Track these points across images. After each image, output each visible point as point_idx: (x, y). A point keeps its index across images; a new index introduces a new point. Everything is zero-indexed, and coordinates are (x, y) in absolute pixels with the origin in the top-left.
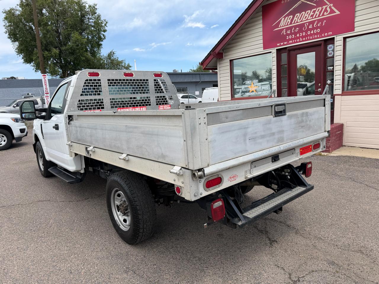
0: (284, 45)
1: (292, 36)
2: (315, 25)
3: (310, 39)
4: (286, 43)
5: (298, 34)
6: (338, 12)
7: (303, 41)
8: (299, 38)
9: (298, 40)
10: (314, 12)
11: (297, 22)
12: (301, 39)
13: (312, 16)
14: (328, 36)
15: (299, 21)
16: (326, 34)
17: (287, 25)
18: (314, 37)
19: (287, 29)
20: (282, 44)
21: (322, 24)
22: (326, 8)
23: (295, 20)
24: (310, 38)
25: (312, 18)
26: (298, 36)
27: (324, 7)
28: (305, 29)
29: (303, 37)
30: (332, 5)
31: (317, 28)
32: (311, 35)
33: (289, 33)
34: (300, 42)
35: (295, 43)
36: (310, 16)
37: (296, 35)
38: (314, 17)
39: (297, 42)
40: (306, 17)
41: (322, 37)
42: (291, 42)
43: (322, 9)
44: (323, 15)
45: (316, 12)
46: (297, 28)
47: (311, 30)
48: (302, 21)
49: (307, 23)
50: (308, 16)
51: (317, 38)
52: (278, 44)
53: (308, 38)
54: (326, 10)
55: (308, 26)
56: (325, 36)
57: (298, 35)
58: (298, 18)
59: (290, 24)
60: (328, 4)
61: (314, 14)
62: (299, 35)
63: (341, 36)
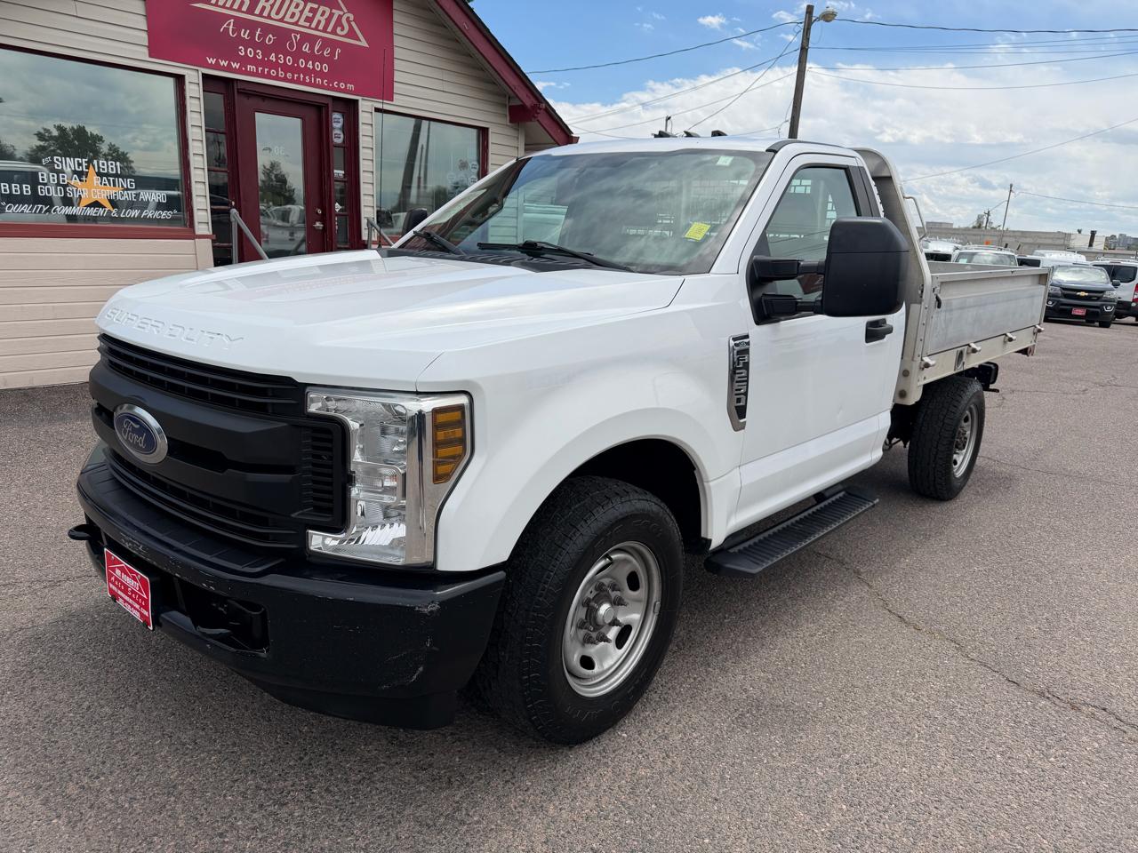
0: (229, 69)
1: (256, 54)
2: (316, 49)
3: (304, 83)
4: (235, 65)
5: (273, 54)
6: (364, 43)
7: (285, 79)
8: (275, 65)
9: (273, 73)
10: (313, 11)
11: (269, 17)
12: (281, 73)
13: (309, 20)
14: (345, 91)
15: (273, 15)
16: (342, 85)
17: (239, 10)
18: (315, 80)
19: (240, 23)
20: (224, 63)
21: (333, 54)
22: (340, 17)
23: (264, 8)
24: (304, 78)
25: (309, 28)
26: (274, 60)
27: (337, 13)
28: (291, 46)
29: (285, 68)
30: (352, 17)
31: (322, 59)
32: (306, 71)
33: (246, 36)
34: (277, 78)
35: (262, 75)
36: (304, 17)
37: (266, 54)
38: (313, 25)
39: (269, 76)
40: (293, 15)
41: (333, 89)
42: (251, 68)
43: (331, 15)
44: (334, 32)
45: (318, 16)
46: (271, 36)
47: (307, 57)
48: (281, 20)
49: (297, 32)
50: (297, 12)
51: (322, 87)
52: (211, 61)
53: (299, 78)
54: (339, 23)
55: (300, 44)
56: (339, 90)
57: (273, 58)
58: (272, 6)
59: (247, 12)
60: (346, 11)
61: (314, 16)
62: (277, 57)
63: (370, 103)
